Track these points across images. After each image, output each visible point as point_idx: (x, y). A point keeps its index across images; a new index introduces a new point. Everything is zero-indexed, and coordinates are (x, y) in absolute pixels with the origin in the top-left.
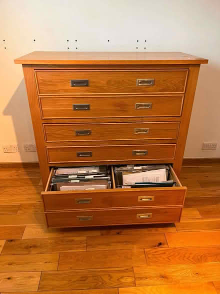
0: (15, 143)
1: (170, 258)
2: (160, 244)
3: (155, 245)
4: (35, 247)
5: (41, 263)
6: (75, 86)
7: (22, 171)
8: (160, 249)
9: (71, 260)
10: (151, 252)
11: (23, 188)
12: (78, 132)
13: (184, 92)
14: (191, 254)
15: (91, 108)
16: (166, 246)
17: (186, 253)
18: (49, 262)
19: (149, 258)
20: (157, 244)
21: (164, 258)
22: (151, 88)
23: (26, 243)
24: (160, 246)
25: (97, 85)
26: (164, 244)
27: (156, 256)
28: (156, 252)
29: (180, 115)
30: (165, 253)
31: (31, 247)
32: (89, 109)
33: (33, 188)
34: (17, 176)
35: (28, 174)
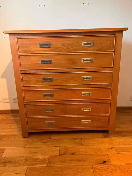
0: (7, 97)
1: (112, 172)
2: (105, 162)
3: (100, 162)
4: (10, 162)
5: (12, 174)
6: (41, 48)
7: (10, 115)
8: (105, 166)
9: (36, 172)
10: (98, 167)
11: (8, 125)
12: (44, 79)
13: (114, 50)
14: (129, 169)
15: (53, 62)
16: (109, 163)
17: (125, 169)
18: (19, 173)
19: (96, 172)
20: (102, 162)
21: (108, 172)
22: (91, 48)
23: (4, 159)
24: (105, 164)
25: (56, 46)
26: (107, 162)
27: (101, 170)
28: (101, 168)
29: (112, 67)
30: (109, 168)
31: (7, 162)
32: (51, 63)
33: (16, 125)
34: (6, 118)
35: (14, 117)
